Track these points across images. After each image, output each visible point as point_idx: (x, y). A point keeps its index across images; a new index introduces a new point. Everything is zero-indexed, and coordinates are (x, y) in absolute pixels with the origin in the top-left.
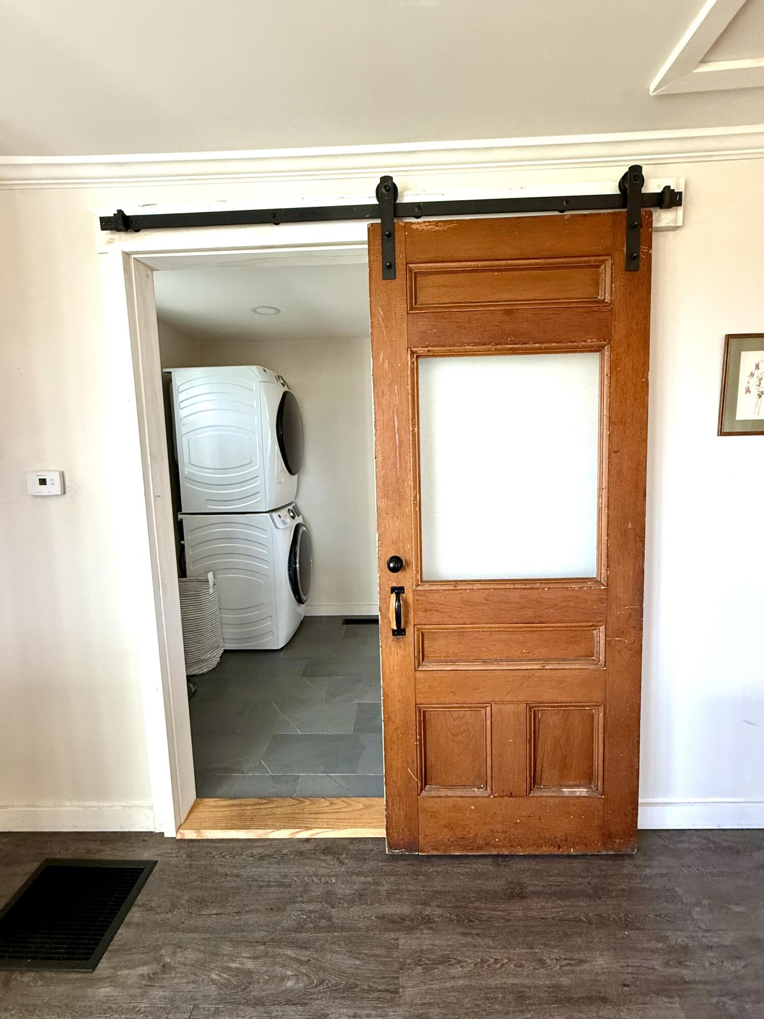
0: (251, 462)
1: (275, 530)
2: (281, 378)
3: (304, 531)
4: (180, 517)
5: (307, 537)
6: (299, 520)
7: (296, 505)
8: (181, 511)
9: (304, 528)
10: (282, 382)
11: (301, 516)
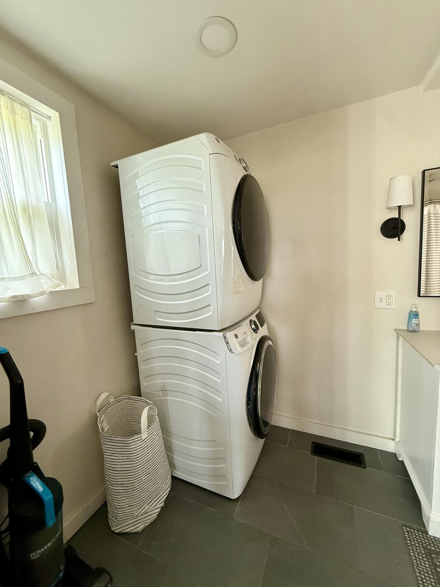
0: (200, 267)
1: (229, 354)
2: (242, 162)
3: (269, 346)
4: (133, 327)
5: (272, 353)
6: (263, 331)
7: (259, 313)
8: (132, 321)
9: (270, 343)
10: (244, 165)
11: (265, 325)
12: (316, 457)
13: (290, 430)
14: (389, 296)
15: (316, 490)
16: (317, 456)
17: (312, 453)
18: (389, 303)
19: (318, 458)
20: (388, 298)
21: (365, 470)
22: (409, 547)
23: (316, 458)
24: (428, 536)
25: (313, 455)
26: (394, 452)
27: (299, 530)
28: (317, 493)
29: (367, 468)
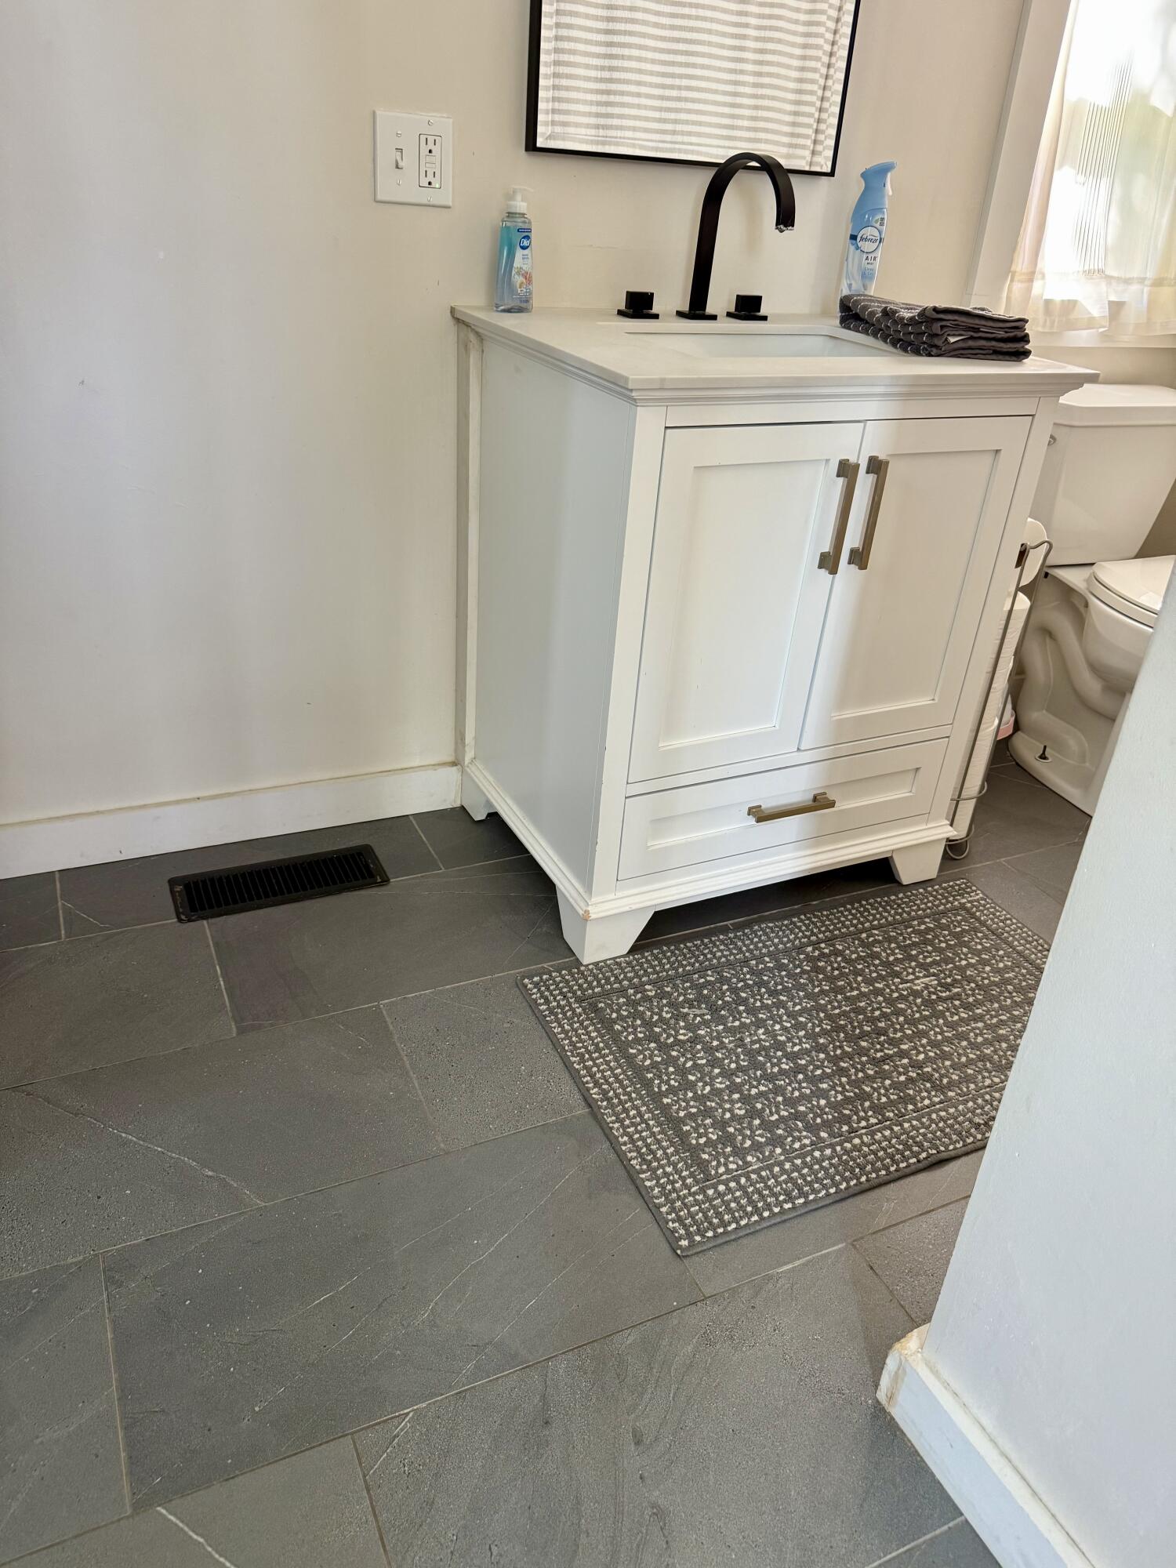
12: (205, 922)
13: (57, 875)
14: (431, 140)
15: (236, 1022)
16: (203, 918)
17: (183, 917)
18: (430, 178)
19: (208, 923)
20: (424, 150)
21: (389, 887)
22: (548, 1019)
23: (206, 928)
24: (582, 968)
25: (190, 921)
26: (458, 804)
27: (210, 1173)
28: (241, 1031)
29: (391, 880)
